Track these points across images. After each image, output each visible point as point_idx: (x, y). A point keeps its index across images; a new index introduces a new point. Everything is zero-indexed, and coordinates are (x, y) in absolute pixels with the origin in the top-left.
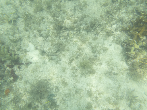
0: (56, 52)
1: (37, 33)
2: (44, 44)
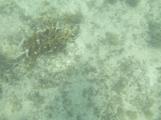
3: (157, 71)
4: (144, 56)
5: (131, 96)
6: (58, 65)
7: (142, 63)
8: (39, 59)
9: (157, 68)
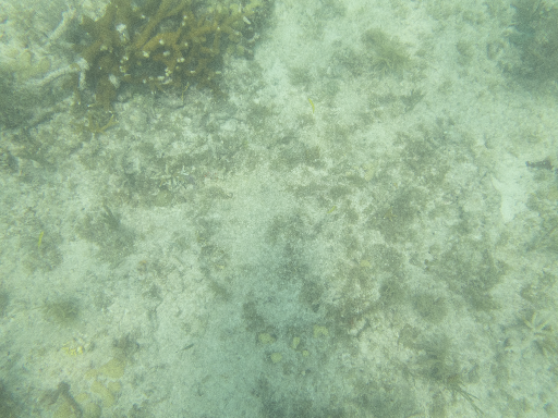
3: (529, 174)
4: (491, 122)
5: (432, 249)
6: (189, 134)
7: (480, 142)
8: (126, 106)
9: (530, 165)
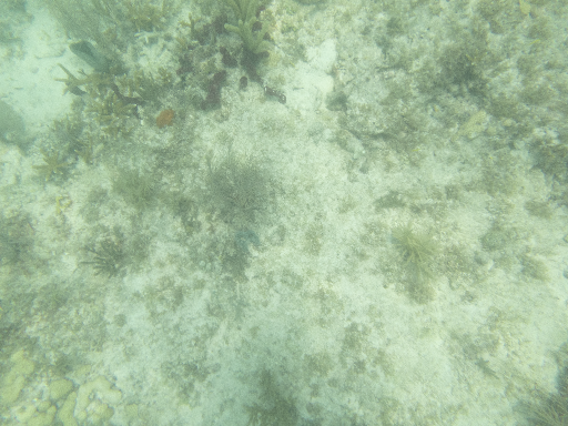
0: (375, 137)
1: (380, 28)
2: (368, 80)
